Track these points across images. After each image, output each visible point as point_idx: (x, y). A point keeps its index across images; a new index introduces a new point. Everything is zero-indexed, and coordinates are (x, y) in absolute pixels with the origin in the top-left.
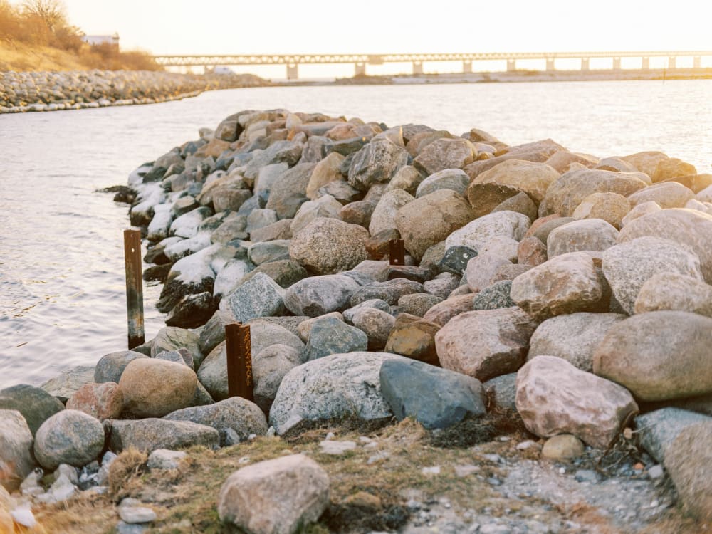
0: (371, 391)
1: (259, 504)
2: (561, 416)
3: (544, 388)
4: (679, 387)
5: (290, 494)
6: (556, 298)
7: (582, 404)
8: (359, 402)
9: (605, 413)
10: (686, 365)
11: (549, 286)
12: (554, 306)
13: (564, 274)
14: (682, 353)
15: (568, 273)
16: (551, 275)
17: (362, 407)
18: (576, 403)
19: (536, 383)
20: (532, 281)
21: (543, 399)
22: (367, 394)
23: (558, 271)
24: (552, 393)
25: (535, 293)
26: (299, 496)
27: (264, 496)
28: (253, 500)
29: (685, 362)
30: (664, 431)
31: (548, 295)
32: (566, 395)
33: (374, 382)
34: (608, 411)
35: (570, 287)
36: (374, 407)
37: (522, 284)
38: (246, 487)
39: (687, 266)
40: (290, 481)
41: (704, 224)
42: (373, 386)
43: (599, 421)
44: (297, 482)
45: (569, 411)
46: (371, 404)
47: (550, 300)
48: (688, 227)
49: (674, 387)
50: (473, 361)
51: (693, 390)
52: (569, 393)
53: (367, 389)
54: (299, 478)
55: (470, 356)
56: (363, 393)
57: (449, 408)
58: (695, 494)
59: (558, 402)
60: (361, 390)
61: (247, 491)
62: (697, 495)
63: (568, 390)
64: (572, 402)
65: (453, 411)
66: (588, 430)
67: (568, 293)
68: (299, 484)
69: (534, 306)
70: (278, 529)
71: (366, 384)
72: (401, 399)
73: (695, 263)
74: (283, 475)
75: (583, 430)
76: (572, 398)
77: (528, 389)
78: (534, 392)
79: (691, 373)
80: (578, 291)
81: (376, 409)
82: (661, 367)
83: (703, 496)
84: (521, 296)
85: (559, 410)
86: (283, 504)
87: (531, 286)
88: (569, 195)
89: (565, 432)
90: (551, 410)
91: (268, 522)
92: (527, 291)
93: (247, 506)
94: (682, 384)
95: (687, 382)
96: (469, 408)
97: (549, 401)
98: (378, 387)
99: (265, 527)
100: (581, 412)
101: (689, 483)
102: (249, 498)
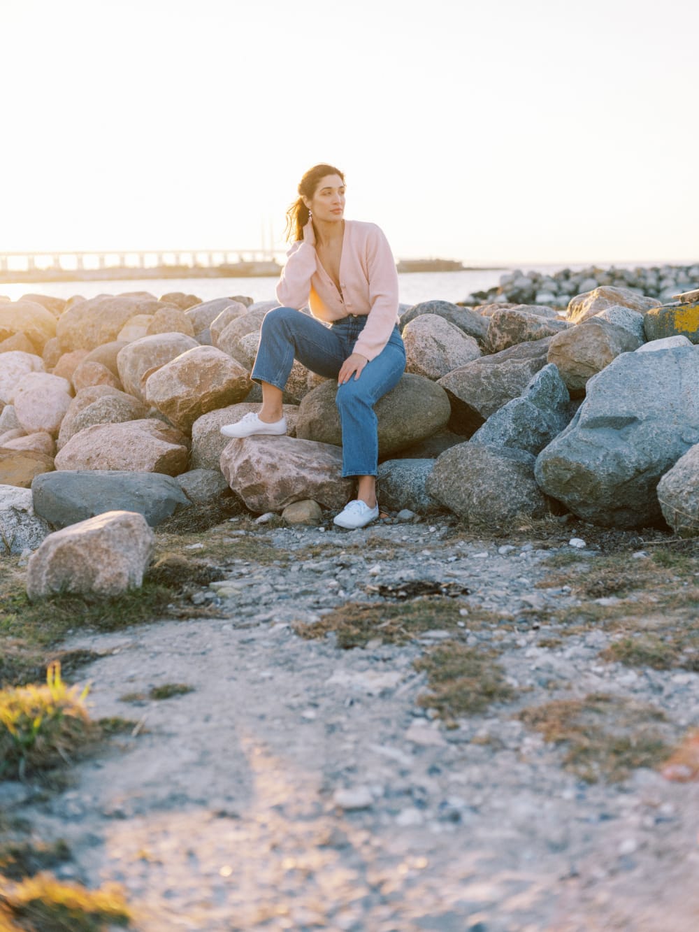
0: (23, 517)
1: (104, 557)
2: (297, 480)
3: (271, 455)
4: (403, 434)
5: (131, 544)
6: (211, 390)
7: (315, 465)
8: (9, 533)
11: (198, 378)
12: (206, 400)
13: (213, 363)
15: (219, 361)
16: (196, 365)
17: (15, 537)
18: (308, 465)
19: (261, 452)
20: (175, 376)
21: (273, 467)
22: (19, 521)
23: (204, 360)
24: (281, 459)
25: (183, 387)
26: (141, 545)
27: (109, 547)
28: (95, 555)
30: (402, 476)
31: (199, 388)
32: (296, 459)
33: (25, 506)
35: (225, 374)
36: (31, 536)
37: (162, 382)
38: (84, 542)
40: (126, 531)
42: (24, 511)
43: (336, 478)
44: (133, 531)
45: (304, 473)
46: (27, 533)
47: (203, 393)
50: (141, 464)
53: (17, 515)
54: (135, 527)
55: (134, 461)
56: (14, 520)
57: (156, 502)
58: (480, 503)
59: (291, 466)
60: (11, 517)
61: (86, 546)
62: (482, 503)
64: (305, 464)
65: (162, 505)
66: (326, 490)
67: (224, 381)
68: (137, 533)
69: (183, 403)
70: (134, 581)
71: (13, 509)
72: (86, 508)
74: (118, 525)
75: (321, 491)
76: (303, 461)
77: (253, 460)
78: (262, 461)
80: (236, 377)
81: (34, 538)
83: (489, 501)
84: (164, 394)
85: (294, 474)
86: (129, 554)
87: (176, 381)
88: (93, 326)
89: (302, 498)
90: (285, 476)
91: (120, 575)
92: (172, 387)
93: (90, 562)
95: (409, 428)
96: (178, 501)
97: (281, 467)
98: (30, 511)
99: (117, 582)
100: (317, 472)
101: (469, 495)
102: (91, 554)
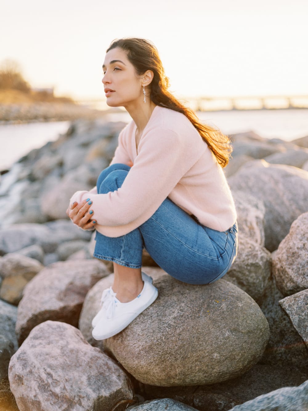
3: (26, 364)
4: (170, 377)
7: (57, 390)
9: (80, 404)
10: (180, 348)
14: (178, 331)
18: (52, 388)
21: (19, 380)
24: (31, 372)
29: (180, 343)
32: (44, 376)
34: (85, 403)
39: (246, 221)
41: (293, 180)
45: (42, 397)
48: (277, 182)
49: (163, 375)
51: (188, 380)
52: (49, 374)
59: (34, 384)
63: (49, 370)
64: (48, 386)
73: (257, 218)
76: (50, 381)
79: (184, 358)
82: (151, 348)
85: (32, 395)
90: (24, 394)
94: (172, 373)
95: (178, 370)
97: (25, 382)
100: (54, 400)
